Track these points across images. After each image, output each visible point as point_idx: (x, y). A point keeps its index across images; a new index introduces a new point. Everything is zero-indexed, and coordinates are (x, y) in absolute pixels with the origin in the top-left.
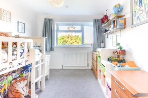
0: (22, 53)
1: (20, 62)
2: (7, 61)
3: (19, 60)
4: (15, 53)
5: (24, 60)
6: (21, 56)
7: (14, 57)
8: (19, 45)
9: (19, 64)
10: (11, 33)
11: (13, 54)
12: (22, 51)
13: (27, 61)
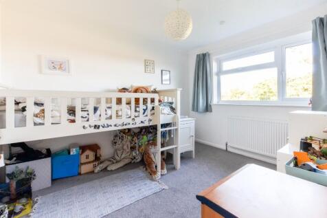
0: (145, 110)
1: (143, 120)
2: (130, 117)
3: (142, 118)
4: (138, 109)
5: (147, 119)
6: (144, 113)
7: (137, 114)
8: (141, 101)
9: (142, 122)
10: (151, 86)
11: (136, 111)
12: (145, 108)
13: (150, 120)
